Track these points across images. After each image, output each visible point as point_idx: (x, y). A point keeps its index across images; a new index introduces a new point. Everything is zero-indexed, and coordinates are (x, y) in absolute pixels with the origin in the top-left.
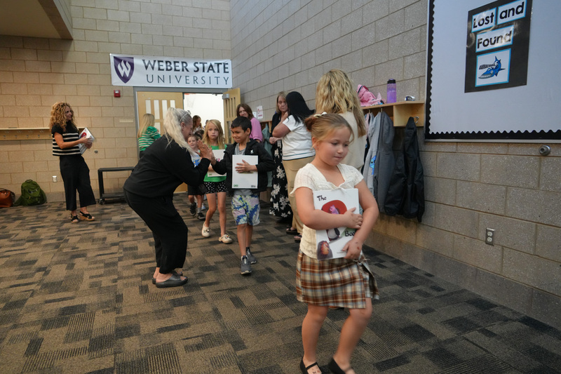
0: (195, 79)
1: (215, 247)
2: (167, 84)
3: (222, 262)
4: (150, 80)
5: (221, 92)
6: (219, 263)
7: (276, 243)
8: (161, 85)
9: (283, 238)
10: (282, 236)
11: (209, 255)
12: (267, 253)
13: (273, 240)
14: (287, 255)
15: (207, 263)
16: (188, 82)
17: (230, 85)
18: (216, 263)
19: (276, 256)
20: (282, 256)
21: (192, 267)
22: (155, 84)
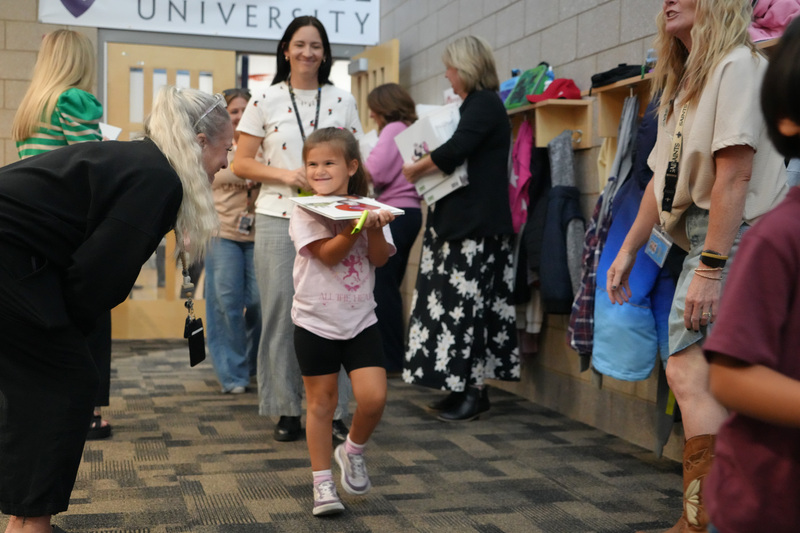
0: (275, 13)
1: (281, 474)
2: (192, 26)
3: (296, 516)
4: (147, 10)
5: (346, 53)
6: (286, 517)
7: (476, 476)
8: (177, 26)
9: (499, 465)
10: (494, 459)
11: (258, 494)
12: (442, 502)
13: (466, 468)
14: (506, 510)
15: (247, 514)
16: (252, 21)
17: (371, 36)
18: (275, 517)
19: (470, 511)
20: (488, 511)
21: (197, 522)
22: (160, 24)
